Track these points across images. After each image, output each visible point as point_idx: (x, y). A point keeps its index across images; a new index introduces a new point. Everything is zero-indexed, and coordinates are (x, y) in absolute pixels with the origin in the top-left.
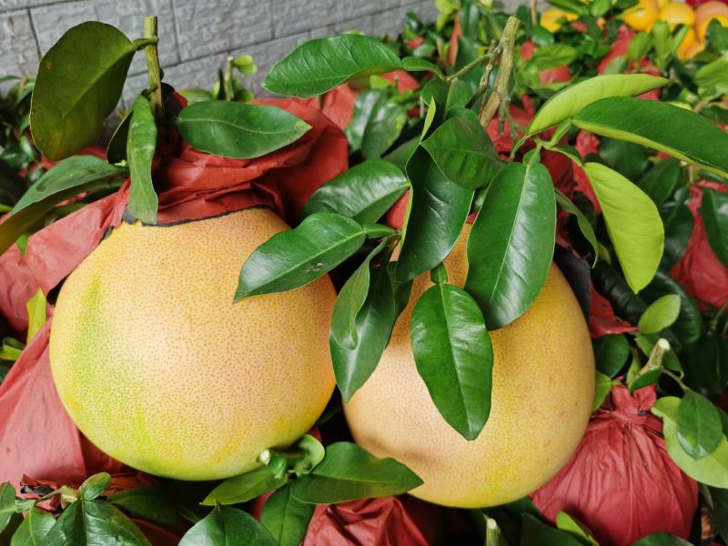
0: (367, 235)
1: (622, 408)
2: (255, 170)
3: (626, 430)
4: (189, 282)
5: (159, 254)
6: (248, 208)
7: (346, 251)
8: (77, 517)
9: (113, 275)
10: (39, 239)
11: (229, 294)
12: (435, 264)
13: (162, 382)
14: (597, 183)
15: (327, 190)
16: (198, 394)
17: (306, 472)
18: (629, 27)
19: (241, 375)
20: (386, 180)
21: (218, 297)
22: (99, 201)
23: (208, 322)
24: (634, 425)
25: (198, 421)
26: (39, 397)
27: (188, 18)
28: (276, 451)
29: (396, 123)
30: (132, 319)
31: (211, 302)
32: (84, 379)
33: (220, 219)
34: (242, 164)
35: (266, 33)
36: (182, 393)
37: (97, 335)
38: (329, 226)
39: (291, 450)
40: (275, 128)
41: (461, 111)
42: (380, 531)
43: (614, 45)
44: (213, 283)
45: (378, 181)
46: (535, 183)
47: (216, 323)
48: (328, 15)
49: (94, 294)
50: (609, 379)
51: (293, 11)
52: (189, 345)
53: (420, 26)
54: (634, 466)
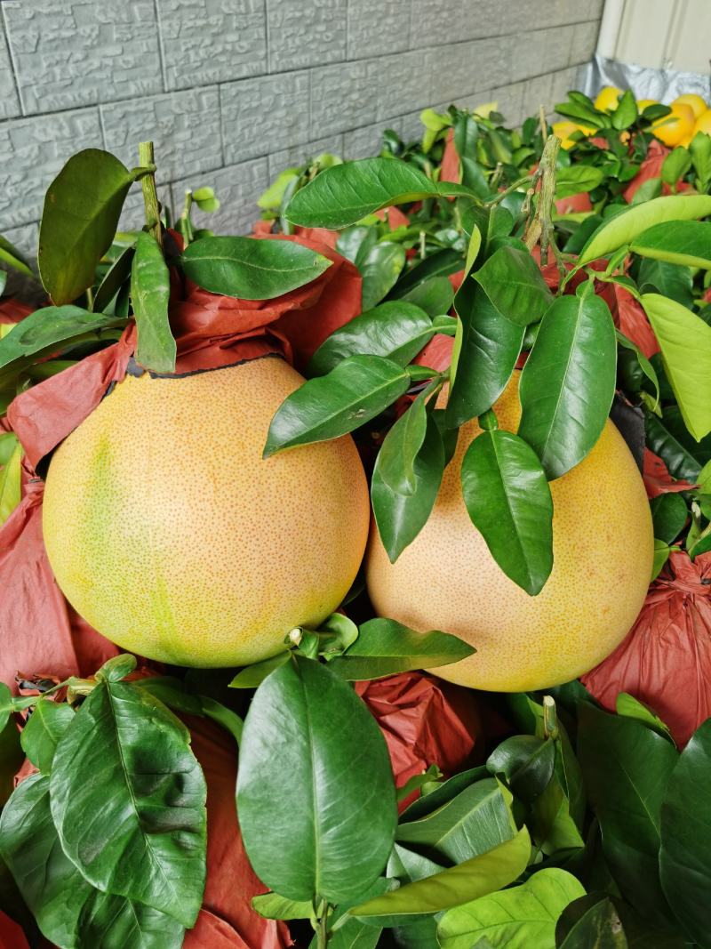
0: (411, 378)
1: (682, 576)
2: (272, 313)
3: (688, 601)
4: (209, 438)
5: (173, 408)
6: (264, 357)
7: (390, 395)
8: (103, 700)
9: (124, 434)
10: (29, 399)
11: (254, 449)
12: (484, 408)
13: (186, 549)
14: (656, 316)
15: (341, 338)
16: (225, 562)
17: (340, 654)
18: (662, 143)
19: (271, 539)
20: (408, 324)
21: (241, 454)
22: (99, 353)
23: (234, 481)
24: (696, 596)
25: (226, 593)
26: (20, 587)
27: (121, 143)
28: (307, 629)
29: (393, 265)
30: (150, 480)
31: (235, 459)
32: (96, 550)
33: (236, 369)
34: (256, 305)
35: (215, 159)
36: (208, 561)
37: (111, 501)
38: (369, 370)
39: (321, 628)
40: (290, 266)
41: (504, 240)
42: (420, 720)
43: (643, 165)
44: (235, 438)
45: (399, 325)
46: (591, 318)
47: (243, 482)
48: (290, 135)
49: (103, 454)
50: (666, 545)
51: (246, 131)
52: (215, 507)
53: (401, 146)
54: (699, 642)
